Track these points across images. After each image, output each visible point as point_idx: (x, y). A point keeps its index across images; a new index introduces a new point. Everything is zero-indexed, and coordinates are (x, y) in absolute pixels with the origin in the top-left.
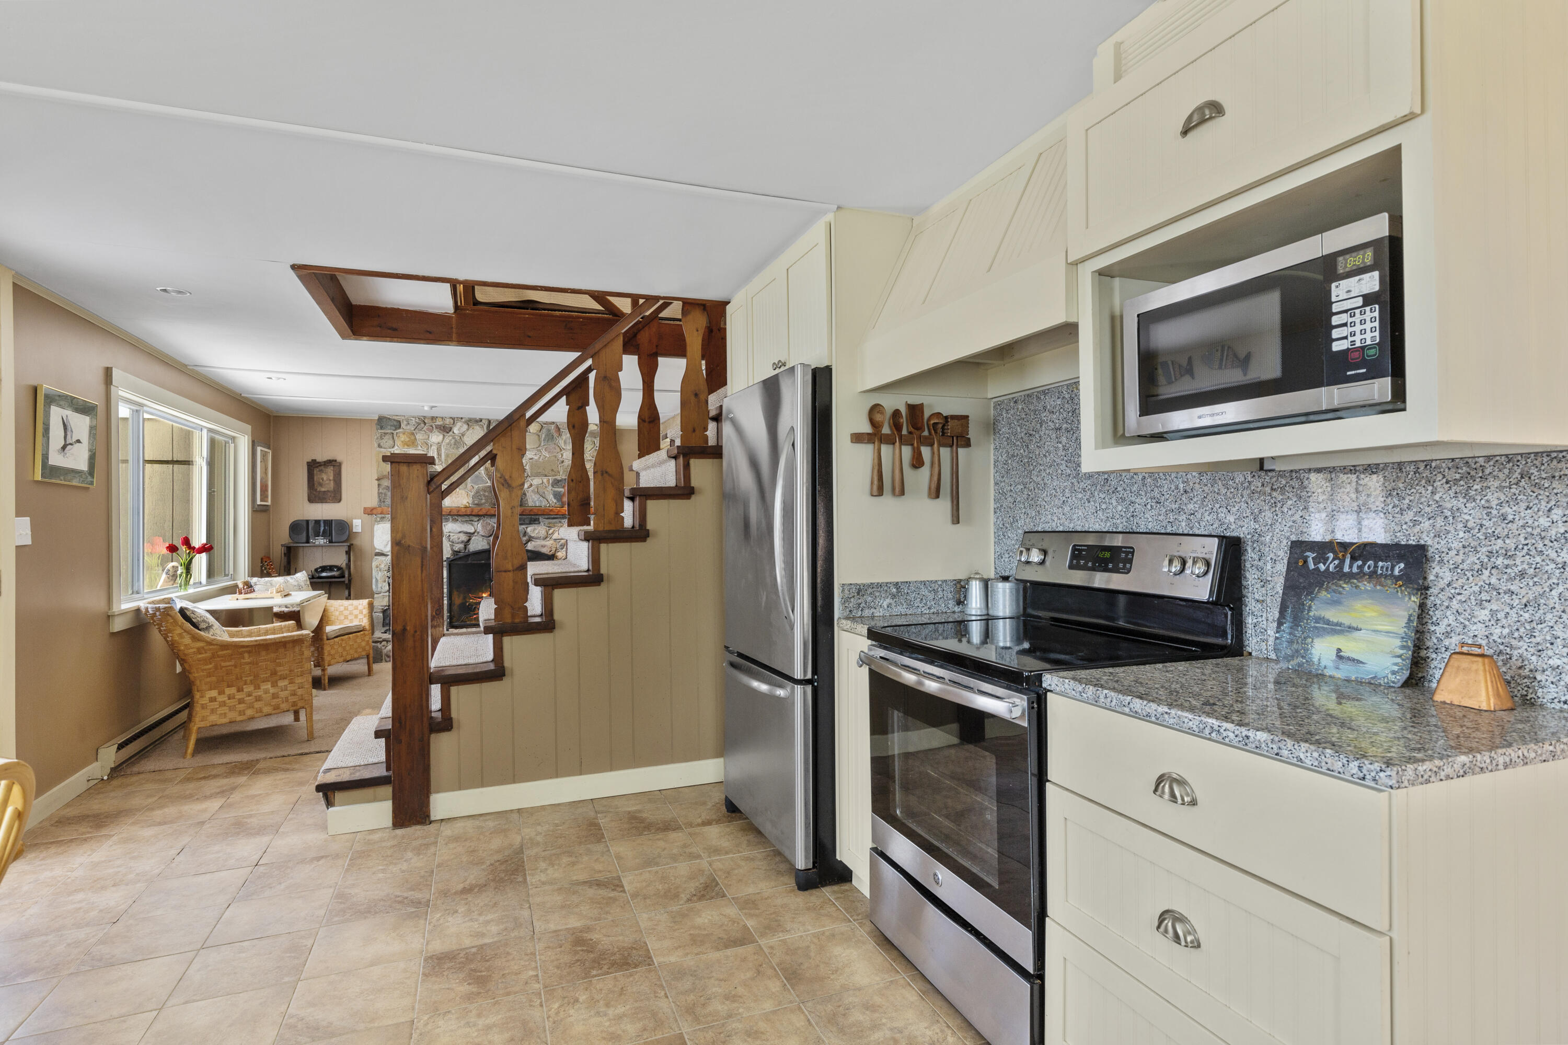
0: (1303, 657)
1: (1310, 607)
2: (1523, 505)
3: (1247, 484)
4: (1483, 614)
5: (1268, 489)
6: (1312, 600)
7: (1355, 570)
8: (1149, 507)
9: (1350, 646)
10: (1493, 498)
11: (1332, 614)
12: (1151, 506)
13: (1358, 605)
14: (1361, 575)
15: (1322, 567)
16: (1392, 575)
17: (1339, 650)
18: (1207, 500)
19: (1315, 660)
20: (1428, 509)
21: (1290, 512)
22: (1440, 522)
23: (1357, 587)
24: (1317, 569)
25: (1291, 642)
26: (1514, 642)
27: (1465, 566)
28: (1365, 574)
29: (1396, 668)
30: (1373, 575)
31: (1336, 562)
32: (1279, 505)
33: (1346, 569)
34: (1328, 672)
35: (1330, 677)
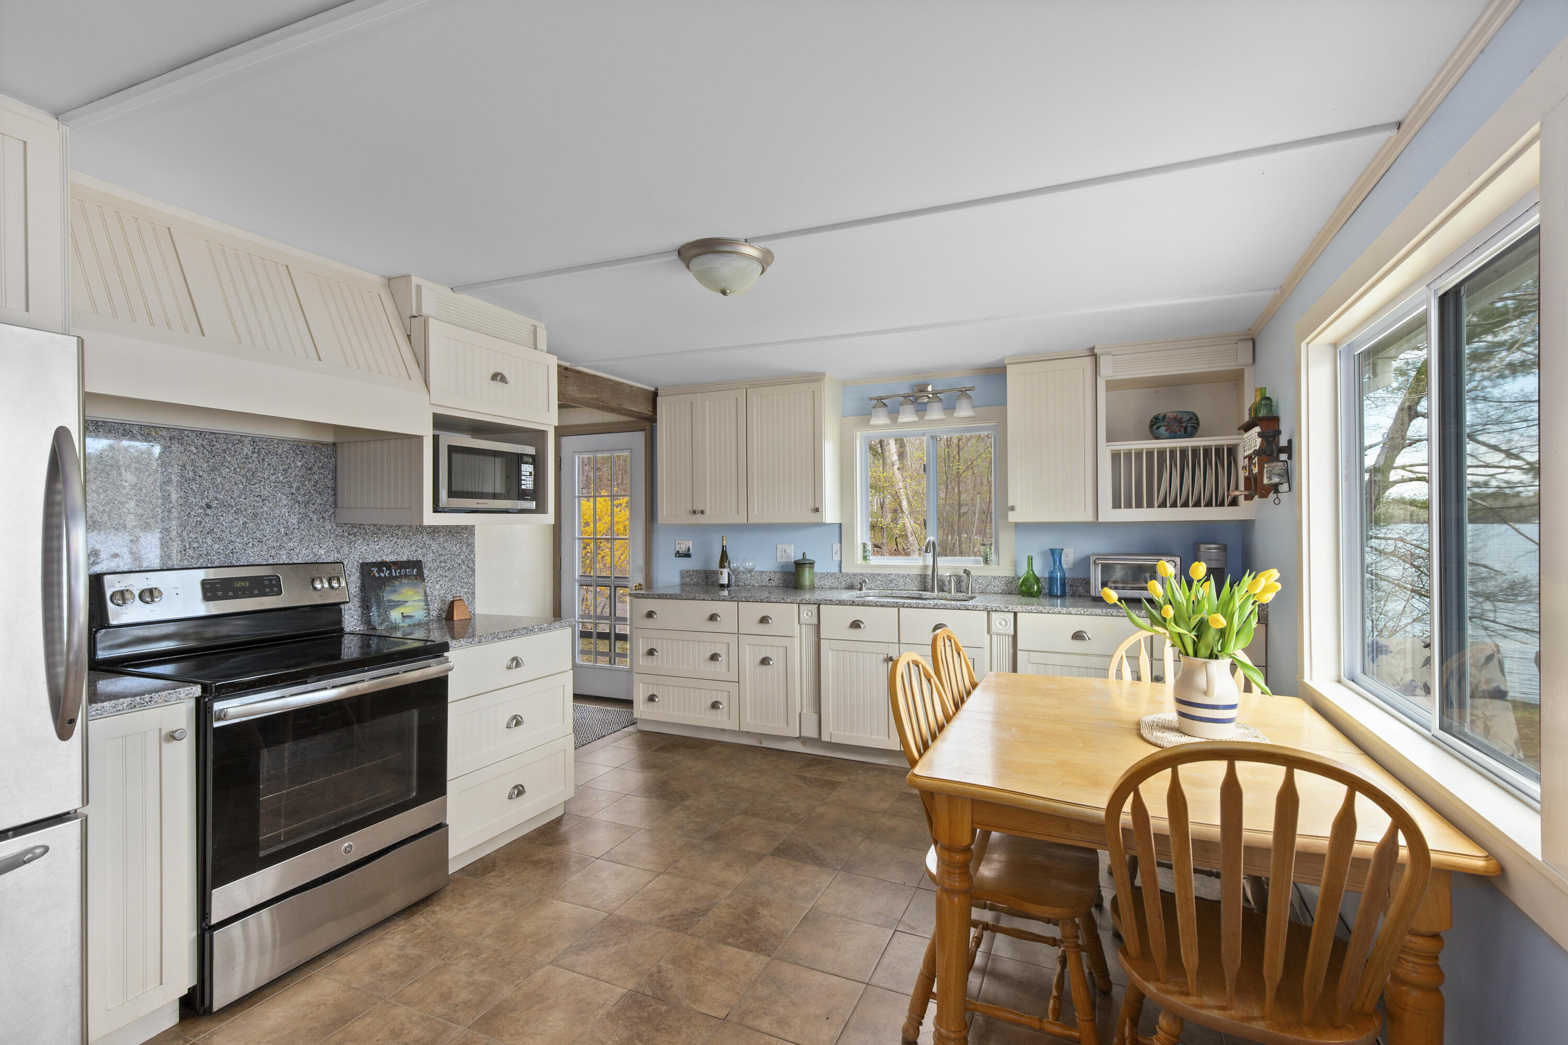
0: (388, 622)
1: (383, 596)
2: (449, 543)
3: (333, 531)
4: (438, 586)
5: (346, 534)
6: (383, 592)
7: (398, 574)
8: (250, 545)
9: (407, 610)
10: (441, 540)
11: (394, 597)
12: (253, 544)
13: (404, 590)
14: (400, 577)
15: (382, 575)
16: (413, 574)
17: (402, 614)
18: (304, 540)
19: (394, 621)
20: (420, 545)
21: (359, 547)
22: (425, 550)
23: (401, 582)
24: (380, 576)
25: (379, 616)
26: (446, 595)
27: (433, 568)
28: (403, 576)
29: (426, 615)
30: (406, 576)
31: (388, 572)
32: (353, 543)
33: (394, 575)
34: (401, 625)
35: (403, 627)
